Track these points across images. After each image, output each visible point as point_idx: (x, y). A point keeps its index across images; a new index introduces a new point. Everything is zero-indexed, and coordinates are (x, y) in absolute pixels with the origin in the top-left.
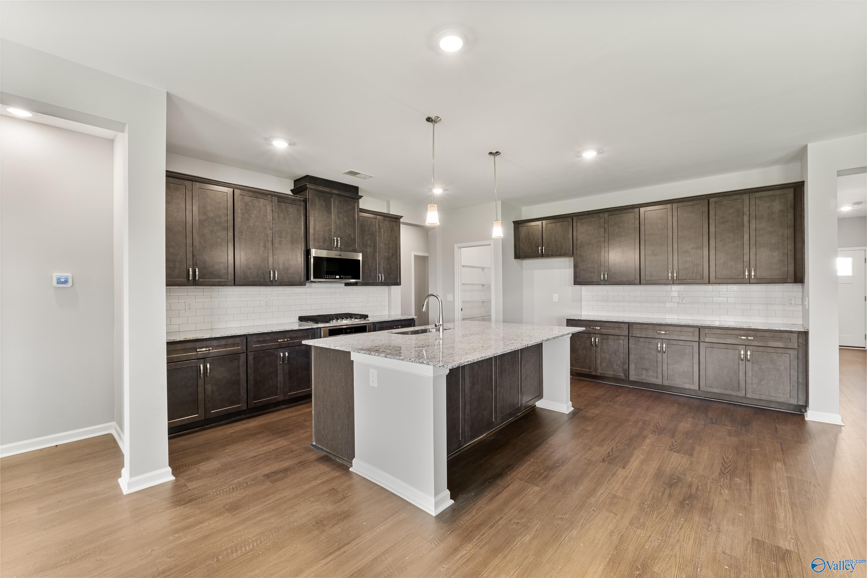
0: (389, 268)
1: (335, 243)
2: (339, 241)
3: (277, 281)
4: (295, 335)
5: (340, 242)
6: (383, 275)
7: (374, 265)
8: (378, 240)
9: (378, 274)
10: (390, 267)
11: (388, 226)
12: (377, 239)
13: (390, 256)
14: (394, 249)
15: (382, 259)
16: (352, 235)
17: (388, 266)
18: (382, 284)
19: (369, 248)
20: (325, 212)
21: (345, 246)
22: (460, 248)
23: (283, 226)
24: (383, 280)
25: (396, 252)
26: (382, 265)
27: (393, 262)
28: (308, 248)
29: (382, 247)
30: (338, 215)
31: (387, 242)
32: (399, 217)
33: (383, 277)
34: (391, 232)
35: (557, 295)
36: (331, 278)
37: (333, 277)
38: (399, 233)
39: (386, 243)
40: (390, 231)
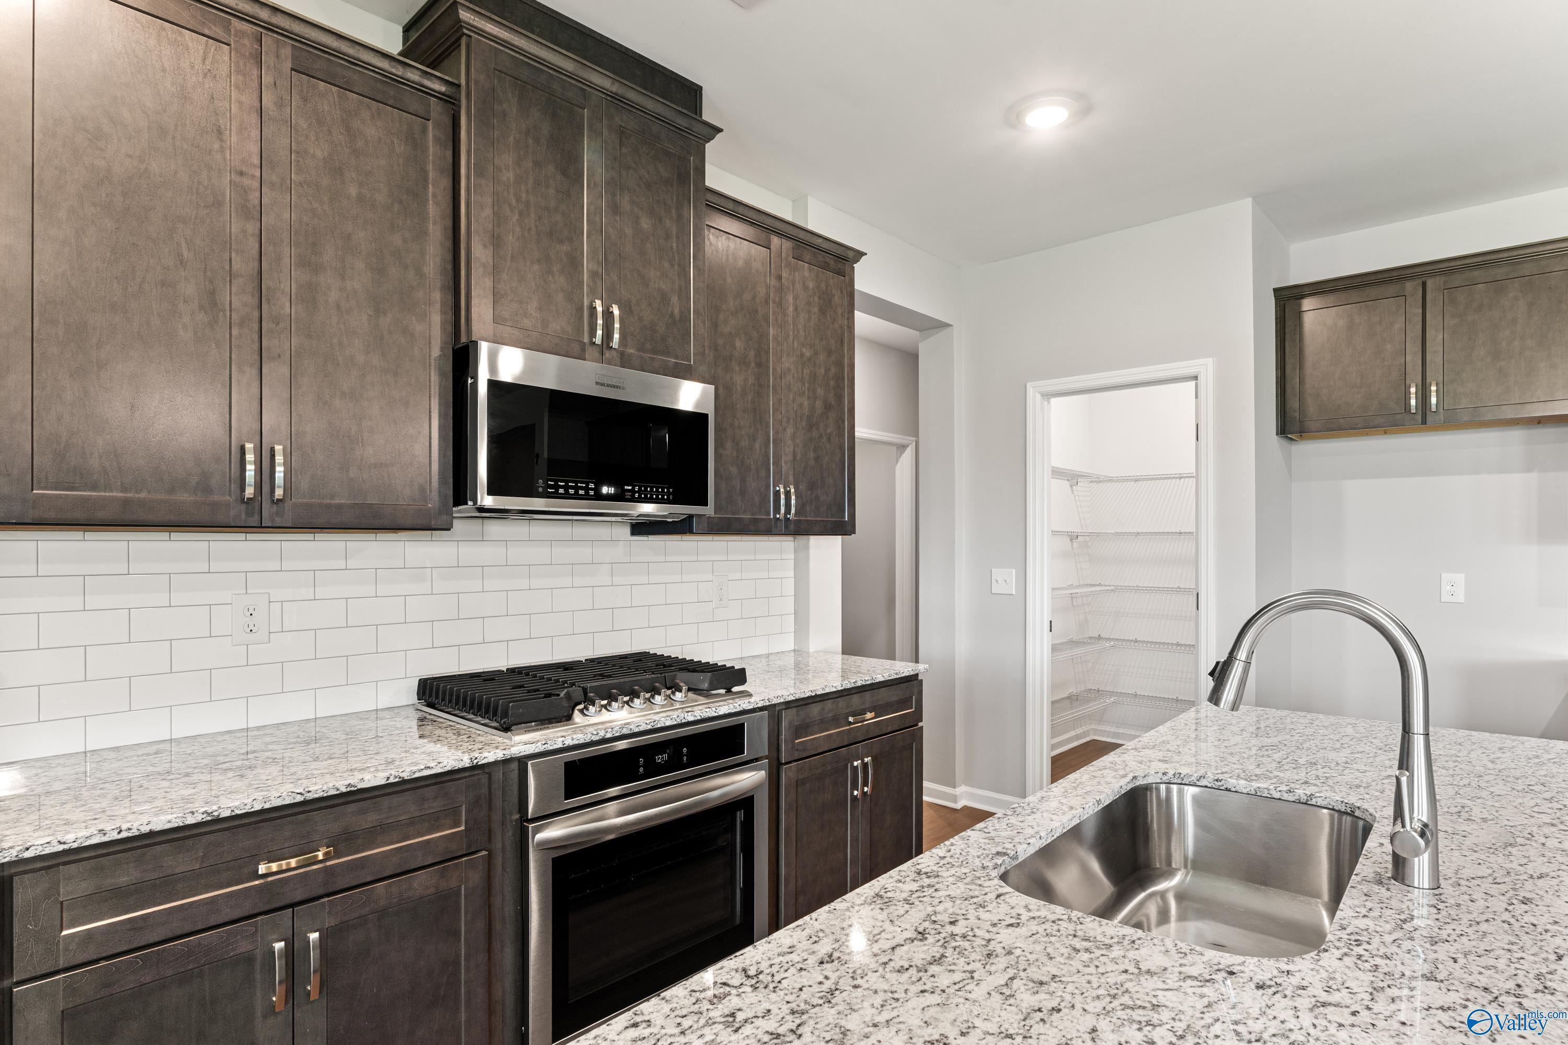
0: (812, 463)
1: (599, 332)
2: (617, 325)
3: (288, 505)
4: (371, 819)
5: (621, 328)
6: (793, 490)
7: (757, 446)
8: (775, 339)
9: (774, 487)
10: (817, 459)
11: (811, 285)
12: (768, 334)
13: (819, 412)
14: (832, 383)
15: (788, 422)
16: (675, 299)
17: (812, 455)
18: (786, 527)
19: (737, 368)
20: (551, 169)
21: (641, 348)
22: (1048, 396)
23: (326, 207)
24: (793, 511)
25: (839, 398)
26: (788, 449)
27: (829, 440)
28: (464, 339)
29: (789, 369)
30: (614, 195)
31: (808, 353)
32: (851, 254)
33: (793, 497)
34: (822, 311)
35: (1460, 578)
36: (576, 497)
37: (587, 489)
38: (848, 319)
39: (802, 355)
40: (816, 310)
